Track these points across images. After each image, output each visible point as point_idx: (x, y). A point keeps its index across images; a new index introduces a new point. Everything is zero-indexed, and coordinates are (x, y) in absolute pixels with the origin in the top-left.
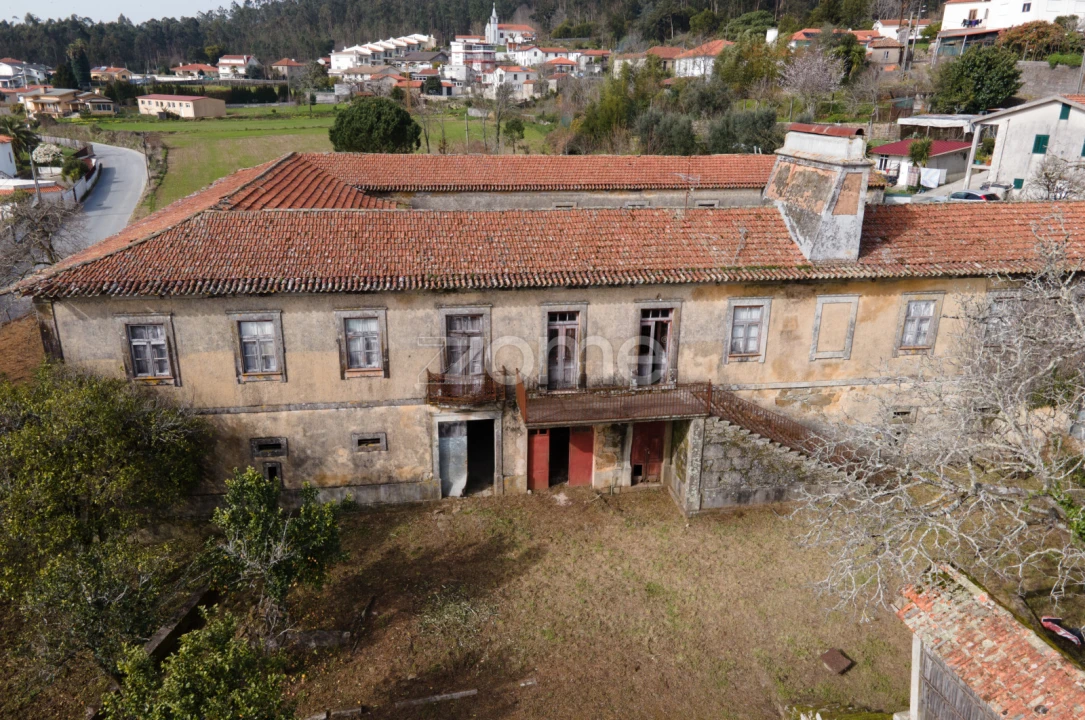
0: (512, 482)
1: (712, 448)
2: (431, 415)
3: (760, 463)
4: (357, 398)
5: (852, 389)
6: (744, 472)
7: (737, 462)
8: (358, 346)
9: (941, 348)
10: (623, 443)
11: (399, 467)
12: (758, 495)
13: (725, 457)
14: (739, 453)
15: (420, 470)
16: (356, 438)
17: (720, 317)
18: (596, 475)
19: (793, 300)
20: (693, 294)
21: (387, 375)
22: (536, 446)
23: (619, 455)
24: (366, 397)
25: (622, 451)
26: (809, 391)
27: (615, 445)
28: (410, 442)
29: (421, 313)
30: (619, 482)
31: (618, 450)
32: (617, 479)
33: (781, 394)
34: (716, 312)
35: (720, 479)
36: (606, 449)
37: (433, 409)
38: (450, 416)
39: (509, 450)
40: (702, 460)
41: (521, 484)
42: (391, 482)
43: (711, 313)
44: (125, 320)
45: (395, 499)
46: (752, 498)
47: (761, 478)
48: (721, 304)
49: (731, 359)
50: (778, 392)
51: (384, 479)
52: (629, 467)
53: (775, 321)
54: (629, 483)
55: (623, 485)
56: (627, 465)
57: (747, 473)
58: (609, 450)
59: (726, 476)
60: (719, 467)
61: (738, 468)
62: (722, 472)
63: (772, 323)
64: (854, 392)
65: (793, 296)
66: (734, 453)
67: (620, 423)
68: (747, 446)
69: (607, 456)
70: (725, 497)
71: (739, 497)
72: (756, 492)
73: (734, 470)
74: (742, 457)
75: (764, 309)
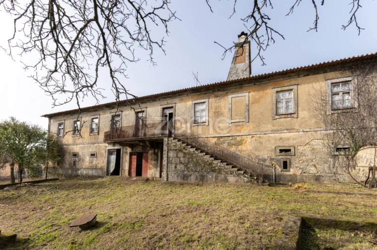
0: (124, 172)
1: (172, 152)
2: (106, 147)
3: (192, 160)
4: (91, 141)
5: (252, 137)
6: (185, 164)
7: (182, 159)
8: (94, 126)
9: (302, 114)
10: (157, 160)
11: (98, 163)
12: (192, 177)
13: (177, 157)
14: (182, 155)
15: (102, 165)
16: (90, 153)
17: (189, 108)
18: (149, 172)
19: (218, 98)
20: (179, 100)
21: (98, 134)
22: (133, 160)
23: (156, 164)
24: (94, 141)
26: (231, 138)
27: (155, 161)
28: (102, 155)
29: (107, 115)
30: (156, 176)
31: (156, 162)
32: (155, 174)
33: (217, 140)
34: (188, 107)
35: (176, 167)
36: (152, 162)
37: (107, 145)
38: (111, 147)
39: (124, 160)
40: (167, 157)
41: (127, 173)
42: (96, 168)
43: (186, 107)
44: (58, 122)
45: (96, 174)
46: (189, 178)
47: (193, 168)
48: (189, 103)
49: (195, 125)
50: (216, 138)
51: (95, 167)
52: (159, 169)
53: (211, 108)
54: (159, 176)
57: (187, 165)
59: (178, 166)
60: (175, 162)
61: (183, 162)
62: (176, 164)
63: (210, 109)
64: (254, 138)
65: (218, 97)
66: (181, 155)
67: (156, 151)
68: (186, 151)
69: (152, 165)
70: (178, 176)
71: (184, 177)
72: (191, 175)
73: (181, 163)
74: (184, 157)
75: (207, 103)
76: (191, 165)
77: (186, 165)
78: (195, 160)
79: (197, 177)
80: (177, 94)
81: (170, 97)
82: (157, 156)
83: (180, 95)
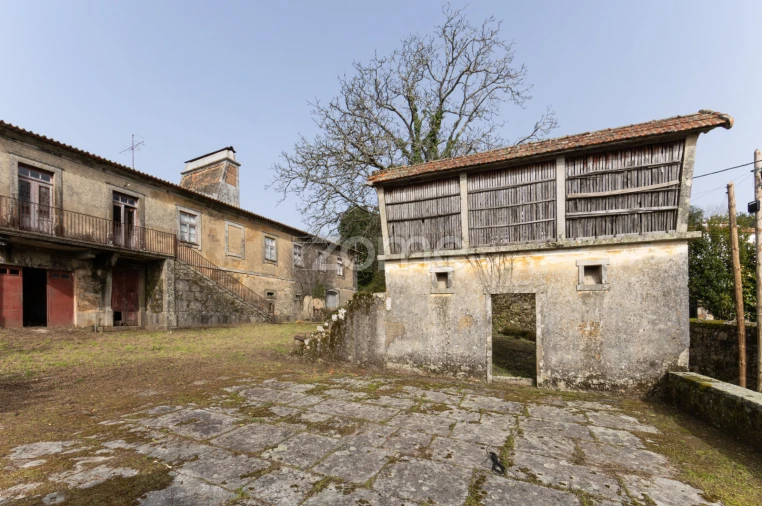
1: (181, 283)
3: (212, 297)
6: (201, 302)
7: (198, 295)
9: (280, 263)
10: (103, 290)
12: (213, 318)
13: (190, 290)
14: (198, 289)
17: (171, 214)
18: (78, 316)
19: (213, 219)
20: (151, 193)
23: (100, 300)
25: (103, 297)
27: (96, 292)
30: (102, 322)
31: (99, 296)
32: (100, 320)
34: (169, 211)
35: (188, 306)
36: (87, 294)
40: (174, 290)
43: (166, 209)
46: (210, 321)
47: (213, 307)
48: (171, 206)
49: (182, 243)
52: (111, 310)
53: (205, 227)
54: (112, 324)
55: (106, 325)
56: (109, 309)
58: (91, 295)
59: (192, 304)
60: (187, 298)
61: (199, 299)
62: (189, 301)
63: (203, 228)
65: (212, 216)
66: (196, 288)
67: (99, 273)
68: (203, 285)
69: (89, 300)
70: (193, 318)
71: (202, 319)
72: (212, 316)
73: (196, 300)
74: (201, 292)
75: (198, 218)
76: (211, 304)
77: (204, 303)
78: (215, 297)
79: (219, 319)
80: (151, 182)
81: (133, 178)
82: (103, 282)
83: (154, 185)
